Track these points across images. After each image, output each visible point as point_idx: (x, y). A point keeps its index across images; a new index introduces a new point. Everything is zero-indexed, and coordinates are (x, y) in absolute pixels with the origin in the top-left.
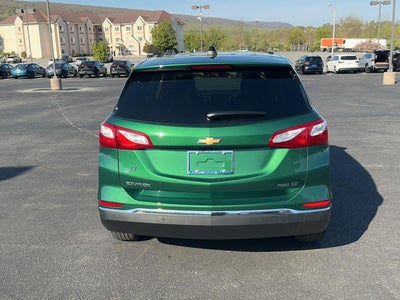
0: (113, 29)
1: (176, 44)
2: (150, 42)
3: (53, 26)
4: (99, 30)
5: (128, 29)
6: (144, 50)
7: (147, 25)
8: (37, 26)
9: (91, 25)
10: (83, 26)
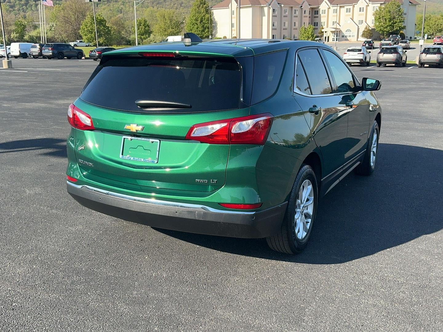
0: (331, 10)
1: (404, 28)
2: (372, 26)
3: (266, 9)
4: (315, 12)
5: (347, 11)
6: (363, 35)
7: (371, 6)
8: (251, 9)
9: (307, 7)
10: (298, 9)
